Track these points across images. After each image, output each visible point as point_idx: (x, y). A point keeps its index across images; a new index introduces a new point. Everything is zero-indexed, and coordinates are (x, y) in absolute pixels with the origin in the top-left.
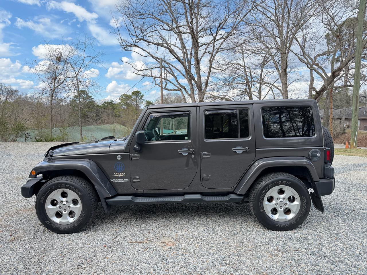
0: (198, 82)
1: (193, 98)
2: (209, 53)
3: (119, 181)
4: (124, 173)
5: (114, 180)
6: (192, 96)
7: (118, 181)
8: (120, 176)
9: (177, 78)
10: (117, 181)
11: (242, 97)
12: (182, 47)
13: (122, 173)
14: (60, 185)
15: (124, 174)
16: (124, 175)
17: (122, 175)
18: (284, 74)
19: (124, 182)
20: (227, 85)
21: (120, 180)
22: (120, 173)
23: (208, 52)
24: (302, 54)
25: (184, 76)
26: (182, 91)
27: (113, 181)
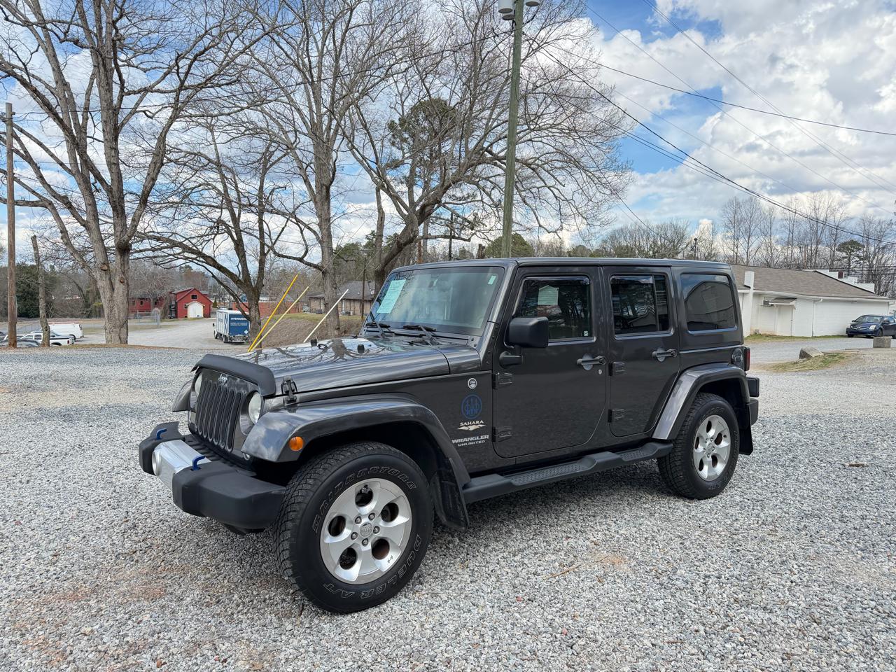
0: (115, 188)
1: (95, 233)
2: (146, 114)
3: (470, 441)
4: (482, 422)
5: (459, 441)
6: (93, 225)
7: (468, 442)
8: (472, 428)
9: (39, 168)
10: (465, 442)
11: (209, 241)
12: (57, 82)
13: (477, 422)
14: (366, 469)
15: (481, 424)
16: (481, 426)
17: (477, 427)
18: (322, 197)
19: (480, 442)
20: (171, 207)
21: (472, 439)
22: (474, 422)
23: (144, 112)
24: (374, 160)
25: (62, 164)
26: (54, 208)
27: (458, 443)
